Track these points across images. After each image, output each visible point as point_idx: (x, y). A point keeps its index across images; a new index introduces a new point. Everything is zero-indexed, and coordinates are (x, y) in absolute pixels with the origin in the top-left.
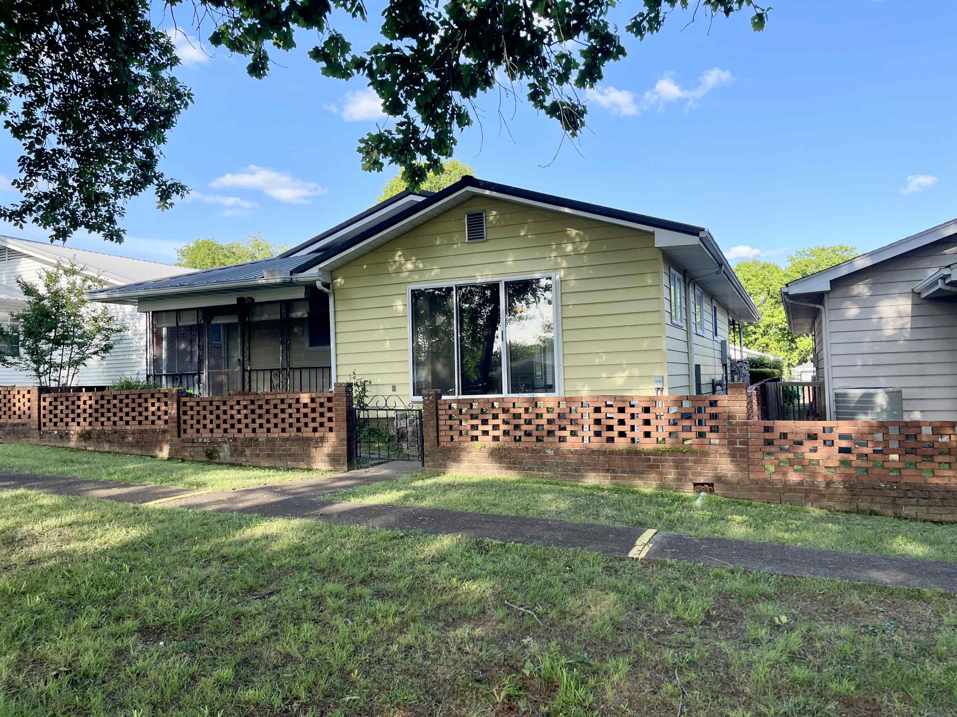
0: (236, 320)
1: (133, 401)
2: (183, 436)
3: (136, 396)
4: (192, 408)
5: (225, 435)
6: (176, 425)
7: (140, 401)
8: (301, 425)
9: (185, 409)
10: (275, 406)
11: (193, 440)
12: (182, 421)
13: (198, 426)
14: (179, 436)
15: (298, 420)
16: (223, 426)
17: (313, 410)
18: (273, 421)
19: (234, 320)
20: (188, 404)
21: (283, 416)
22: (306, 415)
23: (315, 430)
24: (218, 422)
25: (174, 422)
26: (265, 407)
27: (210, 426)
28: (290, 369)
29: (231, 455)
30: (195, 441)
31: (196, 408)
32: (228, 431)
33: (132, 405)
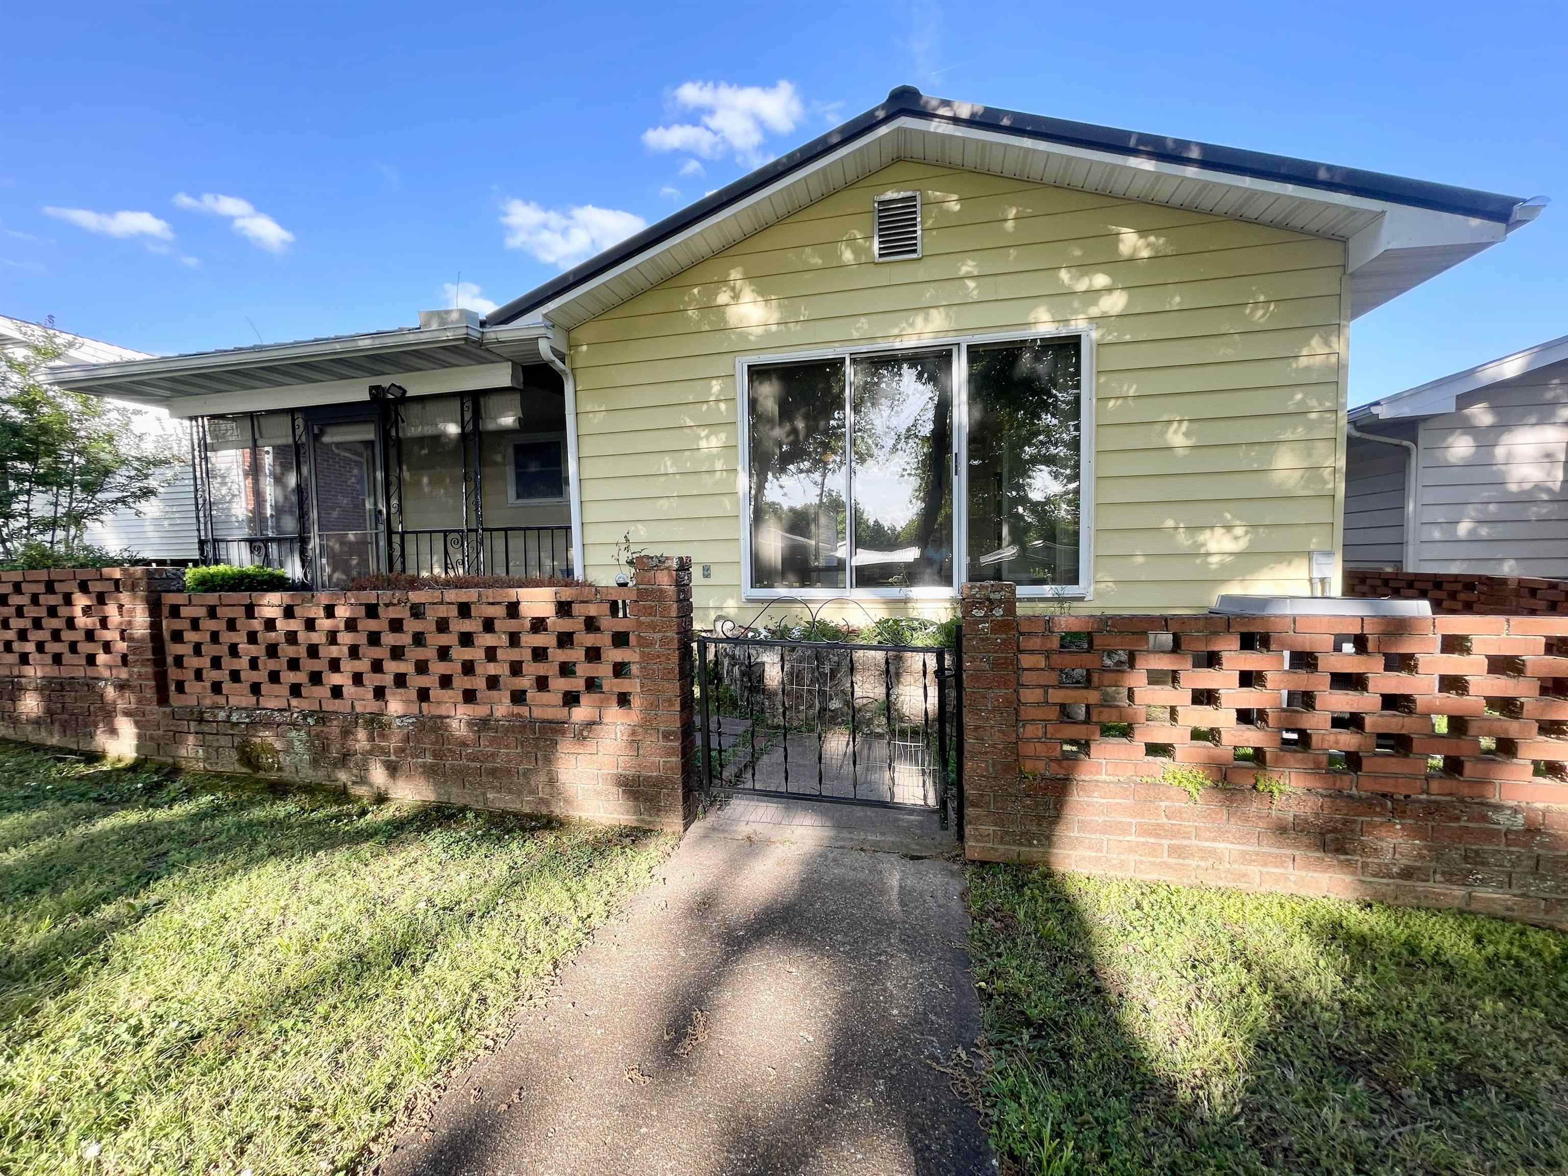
0: (371, 436)
1: (35, 600)
2: (176, 700)
3: (41, 588)
4: (195, 624)
5: (294, 702)
6: (149, 670)
7: (53, 600)
8: (525, 682)
9: (177, 625)
10: (442, 626)
11: (201, 713)
12: (170, 660)
13: (215, 675)
14: (163, 700)
15: (516, 669)
16: (289, 677)
17: (565, 640)
18: (438, 668)
19: (367, 433)
20: (185, 612)
21: (467, 654)
22: (539, 654)
23: (571, 699)
24: (272, 665)
25: (144, 663)
26: (412, 626)
27: (248, 676)
28: (483, 530)
29: (315, 763)
30: (206, 716)
31: (209, 625)
32: (304, 692)
33: (32, 612)
